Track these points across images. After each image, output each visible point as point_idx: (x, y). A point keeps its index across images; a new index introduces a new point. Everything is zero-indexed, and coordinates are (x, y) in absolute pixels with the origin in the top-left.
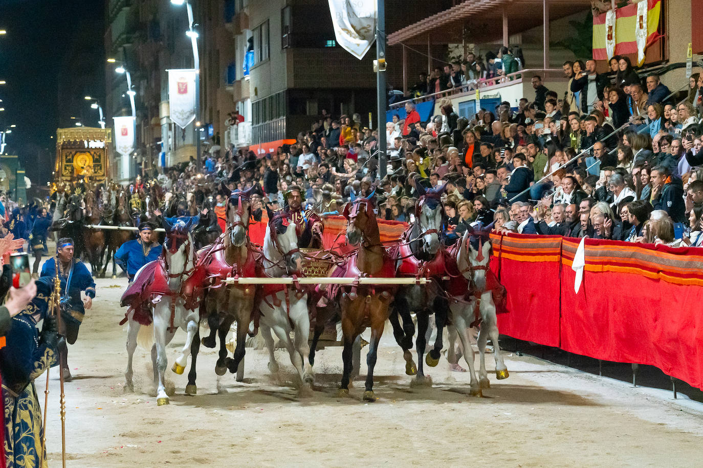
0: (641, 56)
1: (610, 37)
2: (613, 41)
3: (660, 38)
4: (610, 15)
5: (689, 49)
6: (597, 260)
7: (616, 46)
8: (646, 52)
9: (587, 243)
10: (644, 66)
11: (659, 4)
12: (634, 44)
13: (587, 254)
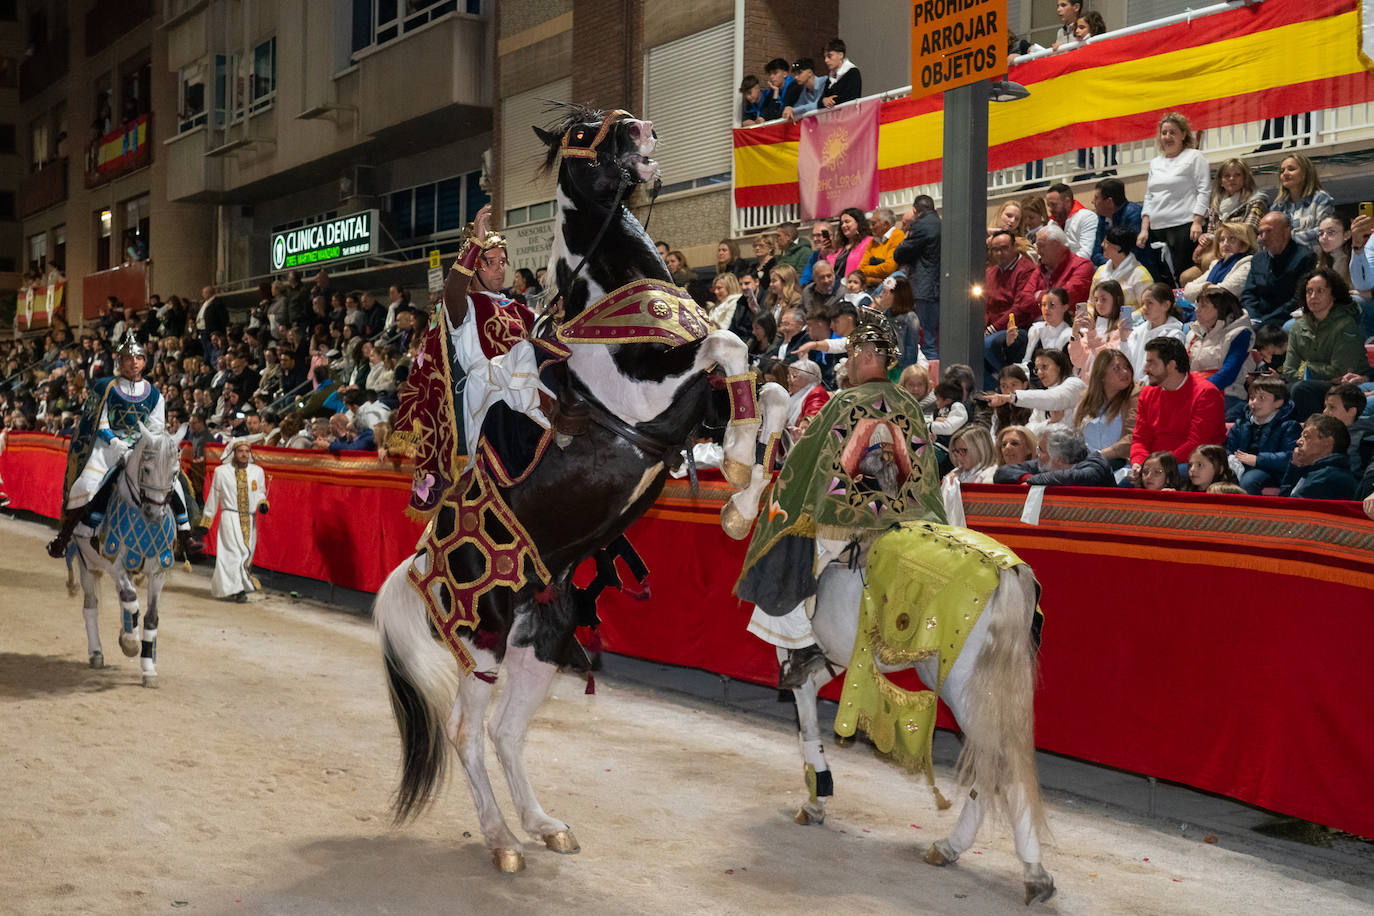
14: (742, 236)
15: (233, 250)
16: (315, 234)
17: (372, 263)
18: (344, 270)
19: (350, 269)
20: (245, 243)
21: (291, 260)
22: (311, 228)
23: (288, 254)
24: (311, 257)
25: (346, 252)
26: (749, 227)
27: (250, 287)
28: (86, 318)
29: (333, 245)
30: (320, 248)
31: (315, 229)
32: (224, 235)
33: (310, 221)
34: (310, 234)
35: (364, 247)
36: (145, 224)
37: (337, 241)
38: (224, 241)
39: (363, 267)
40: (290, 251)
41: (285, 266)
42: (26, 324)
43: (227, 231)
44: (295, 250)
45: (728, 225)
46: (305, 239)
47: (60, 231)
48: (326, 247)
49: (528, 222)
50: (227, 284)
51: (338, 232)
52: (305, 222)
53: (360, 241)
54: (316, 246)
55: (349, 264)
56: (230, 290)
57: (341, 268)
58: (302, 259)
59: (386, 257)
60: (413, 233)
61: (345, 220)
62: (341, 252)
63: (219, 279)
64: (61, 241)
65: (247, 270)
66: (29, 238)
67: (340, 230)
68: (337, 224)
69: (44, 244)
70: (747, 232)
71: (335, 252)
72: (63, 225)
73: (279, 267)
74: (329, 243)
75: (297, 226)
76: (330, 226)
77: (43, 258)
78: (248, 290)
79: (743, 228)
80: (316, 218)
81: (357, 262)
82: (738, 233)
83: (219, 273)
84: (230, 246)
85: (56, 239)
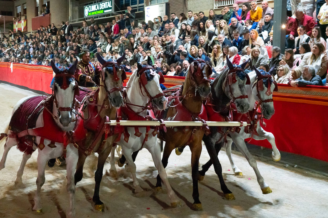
0: (23, 31)
1: (17, 27)
2: (17, 28)
3: (26, 27)
4: (17, 23)
5: (31, 30)
6: (15, 66)
7: (18, 29)
8: (24, 30)
9: (13, 63)
10: (23, 32)
11: (26, 22)
12: (21, 28)
13: (13, 65)
14: (217, 8)
15: (73, 11)
16: (97, 6)
17: (113, 15)
18: (105, 17)
19: (106, 17)
20: (77, 8)
21: (90, 14)
22: (95, 5)
23: (89, 12)
24: (95, 13)
25: (105, 11)
26: (219, 6)
27: (78, 21)
28: (33, 30)
29: (102, 10)
30: (98, 10)
31: (96, 5)
32: (71, 6)
33: (95, 3)
34: (95, 6)
35: (110, 10)
36: (48, 3)
37: (103, 8)
38: (71, 8)
39: (110, 16)
40: (89, 11)
41: (88, 16)
42: (16, 31)
43: (72, 5)
44: (91, 11)
45: (213, 5)
46: (93, 7)
47: (25, 5)
48: (100, 10)
49: (156, 4)
50: (72, 20)
51: (103, 6)
52: (93, 3)
53: (109, 8)
54: (97, 10)
55: (106, 15)
56: (73, 22)
57: (104, 16)
58: (93, 13)
59: (116, 13)
60: (124, 6)
61: (105, 2)
62: (104, 12)
63: (70, 19)
64: (25, 8)
65: (77, 17)
66: (16, 7)
67: (104, 5)
68: (103, 3)
69: (20, 9)
70: (218, 7)
71: (102, 11)
72: (26, 3)
73: (86, 16)
74: (100, 9)
75: (91, 4)
76: (100, 4)
77: (20, 13)
78: (78, 22)
79: (217, 6)
80: (97, 2)
81: (108, 15)
82: (216, 7)
83: (70, 17)
84: (73, 9)
85: (23, 7)
